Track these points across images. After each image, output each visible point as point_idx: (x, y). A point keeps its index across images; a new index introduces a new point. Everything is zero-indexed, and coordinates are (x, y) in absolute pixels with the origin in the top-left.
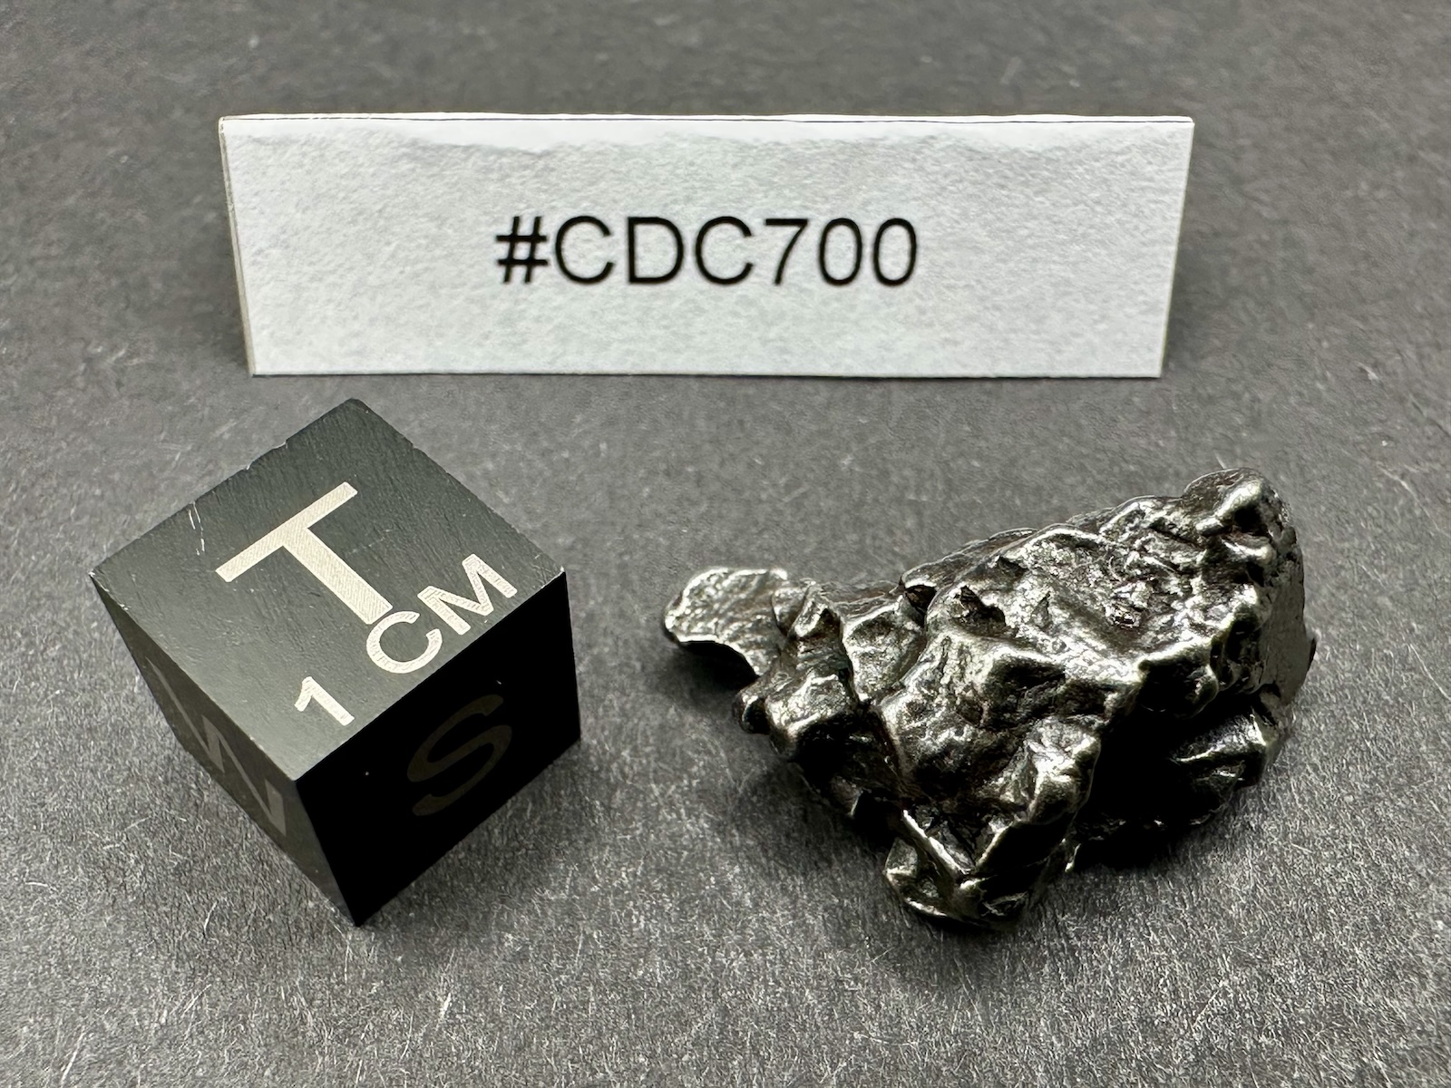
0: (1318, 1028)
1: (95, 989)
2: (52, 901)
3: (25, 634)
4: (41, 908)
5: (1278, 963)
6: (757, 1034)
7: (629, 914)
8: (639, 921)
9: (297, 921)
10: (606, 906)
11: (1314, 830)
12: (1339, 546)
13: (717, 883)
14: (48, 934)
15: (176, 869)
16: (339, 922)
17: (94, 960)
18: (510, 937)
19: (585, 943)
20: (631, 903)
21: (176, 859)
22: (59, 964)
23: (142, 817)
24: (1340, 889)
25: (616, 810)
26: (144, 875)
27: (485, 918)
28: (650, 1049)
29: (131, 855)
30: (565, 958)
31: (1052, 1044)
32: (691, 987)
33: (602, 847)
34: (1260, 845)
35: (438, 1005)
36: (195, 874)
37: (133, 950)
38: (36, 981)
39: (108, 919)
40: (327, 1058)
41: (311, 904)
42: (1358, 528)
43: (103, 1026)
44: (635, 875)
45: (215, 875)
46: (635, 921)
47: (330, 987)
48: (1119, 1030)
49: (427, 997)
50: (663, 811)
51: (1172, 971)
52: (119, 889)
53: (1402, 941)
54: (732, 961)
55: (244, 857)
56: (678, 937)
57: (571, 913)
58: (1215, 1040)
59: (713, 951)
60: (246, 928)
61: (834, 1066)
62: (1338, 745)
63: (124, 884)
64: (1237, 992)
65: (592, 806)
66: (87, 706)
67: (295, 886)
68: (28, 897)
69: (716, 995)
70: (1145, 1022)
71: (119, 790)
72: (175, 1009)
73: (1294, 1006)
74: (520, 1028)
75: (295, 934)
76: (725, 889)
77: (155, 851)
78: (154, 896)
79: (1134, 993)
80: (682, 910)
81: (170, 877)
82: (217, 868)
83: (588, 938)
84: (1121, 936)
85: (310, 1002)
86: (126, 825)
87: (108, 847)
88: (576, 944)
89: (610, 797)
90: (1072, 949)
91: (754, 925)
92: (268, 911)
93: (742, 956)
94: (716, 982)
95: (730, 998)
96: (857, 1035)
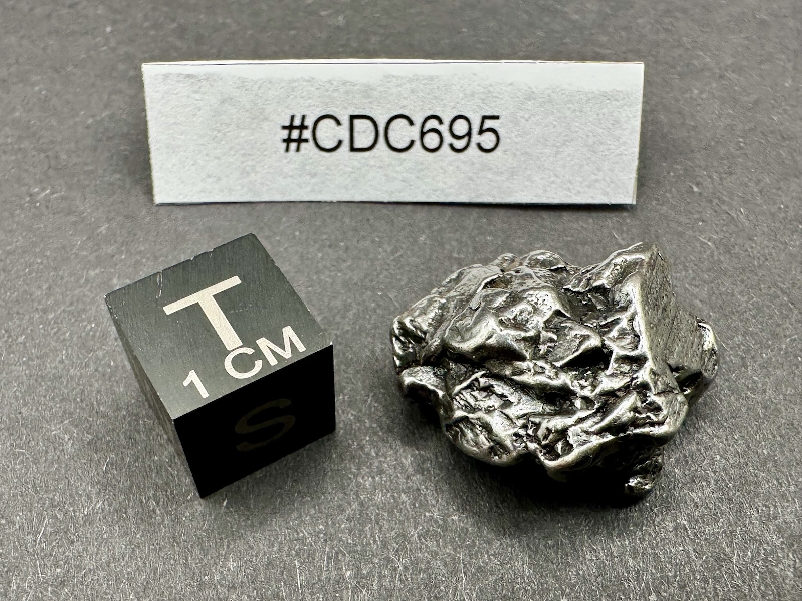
2: (28, 458)
4: (22, 462)
9: (150, 466)
13: (358, 445)
15: (88, 442)
22: (33, 488)
23: (69, 418)
26: (72, 445)
29: (66, 436)
32: (345, 494)
38: (22, 496)
39: (56, 466)
41: (156, 458)
43: (56, 516)
45: (108, 445)
52: (60, 452)
53: (698, 465)
54: (366, 481)
59: (356, 476)
60: (125, 469)
61: (416, 528)
63: (63, 450)
67: (148, 450)
68: (16, 457)
69: (358, 497)
71: (58, 405)
72: (91, 507)
75: (149, 472)
76: (362, 448)
77: (78, 434)
78: (78, 455)
81: (86, 446)
82: (108, 442)
85: (158, 503)
86: (62, 422)
87: (54, 433)
91: (376, 464)
92: (135, 462)
93: (370, 479)
94: (358, 491)
95: (364, 498)
96: (427, 514)
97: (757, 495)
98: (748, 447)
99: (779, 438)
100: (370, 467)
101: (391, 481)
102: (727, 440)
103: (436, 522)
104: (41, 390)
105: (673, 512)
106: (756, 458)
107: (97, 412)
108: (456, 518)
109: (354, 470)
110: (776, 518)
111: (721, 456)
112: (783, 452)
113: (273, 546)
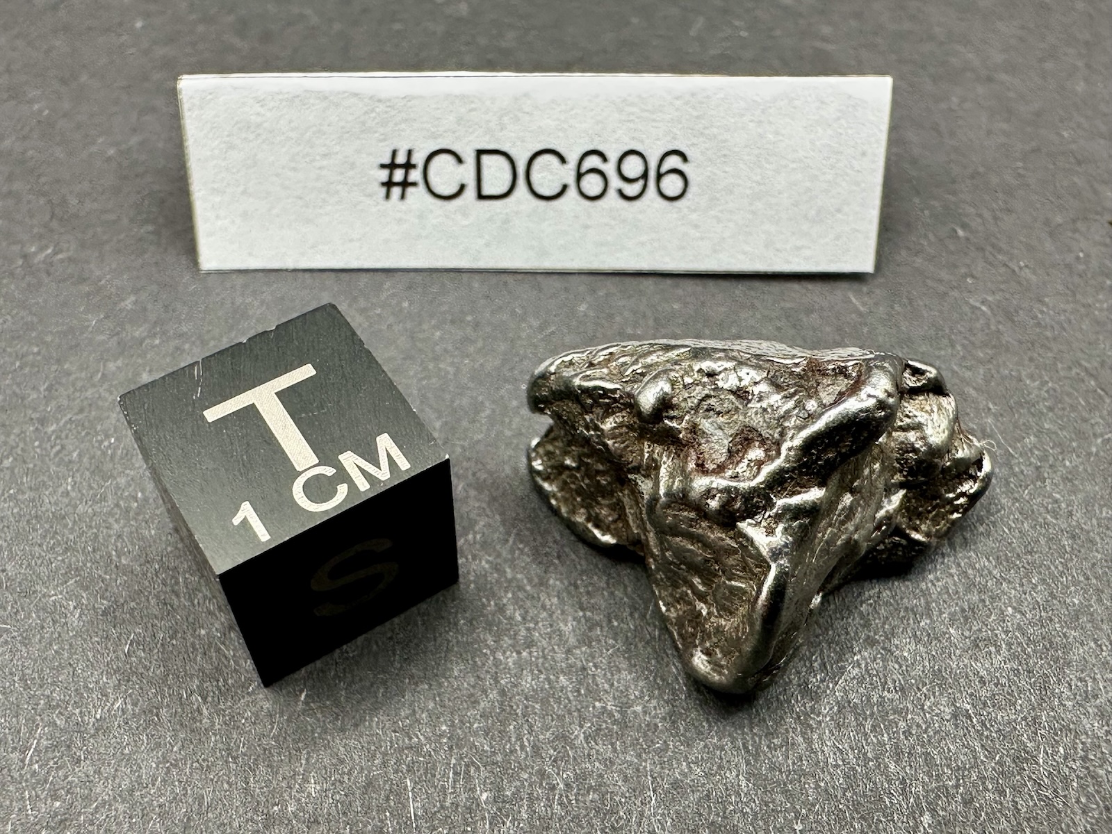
1: (48, 697)
2: (14, 637)
5: (896, 642)
9: (193, 645)
13: (496, 604)
14: (12, 660)
15: (103, 612)
17: (46, 677)
21: (103, 604)
22: (21, 681)
23: (77, 576)
26: (80, 616)
29: (70, 603)
32: (478, 677)
36: (117, 614)
37: (74, 670)
39: (55, 648)
41: (203, 632)
43: (55, 723)
45: (132, 615)
47: (219, 688)
52: (62, 627)
53: (983, 622)
58: (851, 696)
59: (494, 652)
60: (156, 650)
61: (581, 726)
63: (66, 624)
64: (867, 663)
66: (33, 500)
67: (191, 620)
72: (107, 708)
75: (193, 653)
76: (501, 609)
77: (88, 599)
78: (88, 630)
81: (100, 617)
82: (133, 610)
85: (205, 699)
86: (66, 582)
87: (53, 598)
91: (523, 633)
92: (171, 638)
93: (514, 654)
94: (496, 673)
95: (507, 683)
96: (597, 704)
97: (1068, 664)
98: (1051, 594)
99: (1094, 581)
100: (514, 637)
101: (544, 657)
102: (1022, 585)
103: (611, 715)
104: (36, 537)
105: (950, 691)
106: (1064, 611)
107: (116, 566)
108: (639, 709)
109: (490, 642)
110: (1096, 697)
111: (1014, 608)
112: (1100, 600)
113: (374, 756)
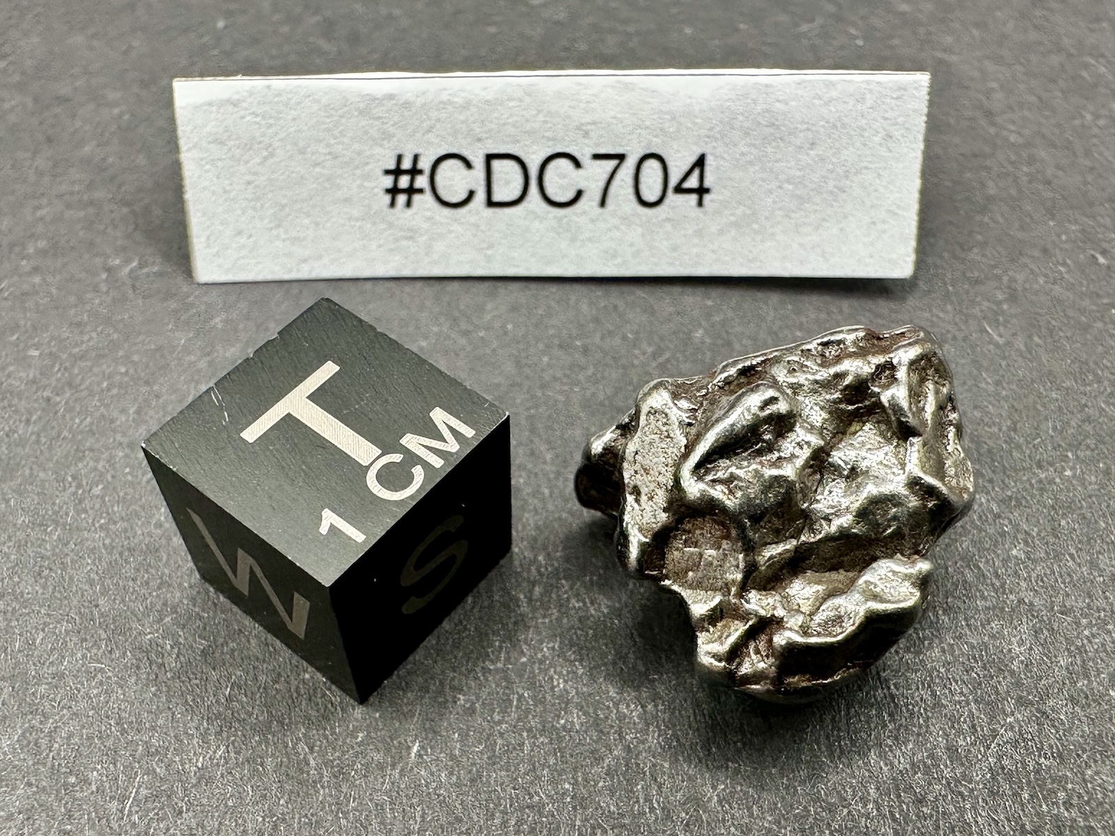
0: (1084, 751)
1: (146, 742)
2: (109, 678)
3: (74, 477)
4: (101, 683)
5: (1051, 704)
6: (654, 765)
7: (551, 678)
8: (559, 684)
9: (298, 687)
10: (532, 672)
11: (1073, 603)
12: (1082, 389)
14: (107, 702)
15: (203, 651)
16: (329, 689)
17: (144, 721)
18: (461, 697)
19: (519, 700)
20: (552, 670)
21: (201, 644)
22: (117, 724)
23: (172, 613)
24: (1096, 647)
25: (537, 601)
26: (178, 656)
27: (441, 682)
28: (573, 778)
29: (167, 642)
30: (504, 712)
31: (881, 768)
32: (601, 731)
33: (527, 628)
34: (1033, 616)
35: (409, 748)
36: (217, 655)
37: (173, 714)
38: (100, 738)
39: (153, 689)
40: (327, 790)
41: (307, 676)
42: (1095, 375)
43: (154, 770)
44: (553, 648)
45: (232, 656)
46: (555, 683)
47: (326, 737)
48: (931, 756)
49: (400, 743)
50: (573, 601)
51: (970, 711)
52: (159, 668)
54: (632, 711)
55: (253, 642)
56: (590, 695)
57: (506, 679)
58: (1006, 762)
59: (616, 705)
60: (259, 695)
61: (714, 787)
62: (1089, 540)
63: (163, 664)
64: (1021, 726)
65: (518, 599)
66: (125, 530)
67: (294, 663)
68: (91, 675)
69: (621, 737)
70: (952, 750)
71: (154, 594)
72: (208, 756)
73: (1065, 735)
74: (474, 764)
75: (297, 699)
77: (186, 639)
78: (187, 672)
79: (941, 729)
80: (591, 675)
81: (198, 658)
82: (233, 651)
83: (521, 697)
84: (929, 686)
85: (311, 748)
86: (162, 620)
87: (149, 637)
88: (511, 701)
89: (531, 591)
90: (892, 697)
92: (275, 682)
93: (639, 708)
95: (632, 739)
113: (493, 815)
